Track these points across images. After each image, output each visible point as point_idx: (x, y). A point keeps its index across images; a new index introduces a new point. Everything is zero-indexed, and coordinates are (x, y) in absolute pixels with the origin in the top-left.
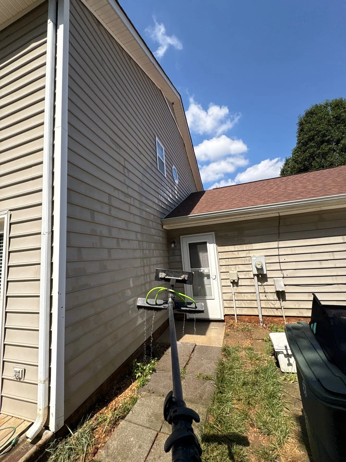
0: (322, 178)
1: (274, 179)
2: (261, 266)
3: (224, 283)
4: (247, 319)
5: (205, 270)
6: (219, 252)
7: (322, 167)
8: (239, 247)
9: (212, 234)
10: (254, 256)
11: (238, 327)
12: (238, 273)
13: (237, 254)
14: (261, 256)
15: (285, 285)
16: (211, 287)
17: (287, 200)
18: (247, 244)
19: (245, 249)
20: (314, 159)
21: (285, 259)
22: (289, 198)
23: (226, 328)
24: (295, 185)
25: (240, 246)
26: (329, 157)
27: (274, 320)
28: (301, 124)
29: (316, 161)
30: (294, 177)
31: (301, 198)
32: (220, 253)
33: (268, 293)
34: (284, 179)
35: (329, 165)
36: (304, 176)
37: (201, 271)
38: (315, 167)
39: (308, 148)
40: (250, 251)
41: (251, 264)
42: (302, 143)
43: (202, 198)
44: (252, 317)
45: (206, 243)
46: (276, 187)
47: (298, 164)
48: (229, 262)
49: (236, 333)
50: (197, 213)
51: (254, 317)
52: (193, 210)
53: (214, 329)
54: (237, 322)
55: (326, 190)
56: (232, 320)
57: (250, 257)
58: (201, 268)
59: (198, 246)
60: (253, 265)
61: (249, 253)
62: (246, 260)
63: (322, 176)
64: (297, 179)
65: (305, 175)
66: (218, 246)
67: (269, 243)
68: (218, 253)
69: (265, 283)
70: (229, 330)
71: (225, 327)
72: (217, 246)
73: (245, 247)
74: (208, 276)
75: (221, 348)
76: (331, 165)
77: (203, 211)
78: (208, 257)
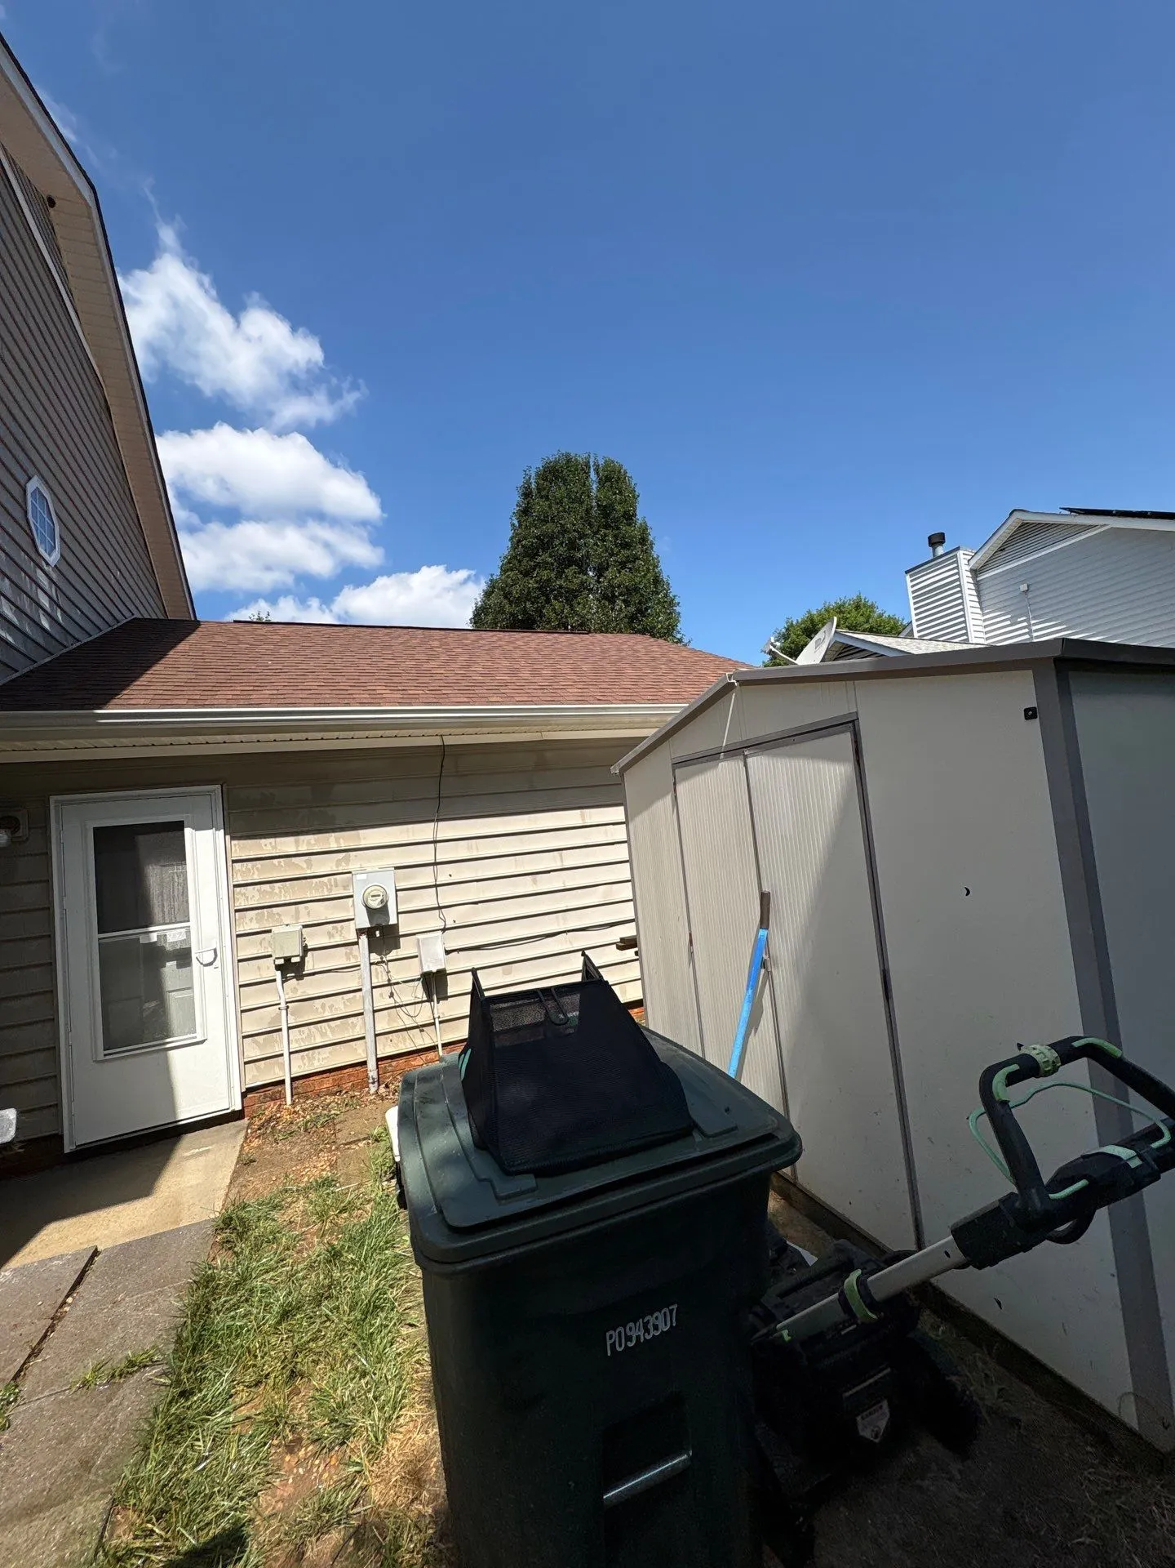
0: (554, 655)
1: (443, 632)
2: (382, 901)
3: (249, 974)
4: (328, 1083)
5: (168, 933)
6: (234, 862)
7: (562, 627)
8: (313, 842)
9: (209, 793)
10: (362, 871)
11: (292, 1123)
12: (304, 930)
13: (305, 866)
14: (383, 869)
15: (448, 952)
16: (192, 999)
17: (466, 700)
18: (342, 829)
19: (334, 847)
20: (548, 601)
21: (450, 875)
22: (471, 696)
23: (246, 1138)
24: (492, 660)
25: (316, 836)
26: (579, 604)
27: (413, 1063)
28: (527, 494)
29: (551, 605)
30: (495, 639)
31: (499, 699)
32: (237, 866)
33: (398, 983)
34: (467, 639)
35: (579, 625)
36: (518, 639)
37: (149, 939)
38: (549, 622)
39: (538, 565)
40: (351, 853)
41: (352, 896)
42: (523, 546)
43: (181, 647)
44: (345, 1071)
45: (179, 827)
46: (444, 657)
47: (511, 603)
48: (271, 893)
49: (284, 1145)
50: (145, 706)
51: (351, 1070)
52: (125, 692)
53: (192, 1156)
54: (293, 1104)
55: (556, 687)
56: (272, 1104)
57: (350, 872)
58: (151, 929)
59: (141, 838)
60: (358, 899)
61: (347, 861)
62: (336, 886)
63: (553, 650)
64: (500, 646)
65: (521, 639)
66: (232, 838)
67: (410, 826)
68: (230, 863)
69: (393, 954)
70: (256, 1143)
71: (243, 1134)
72: (228, 837)
73: (333, 840)
74: (183, 957)
75: (213, 1220)
76: (581, 625)
77: (175, 702)
78: (185, 880)
